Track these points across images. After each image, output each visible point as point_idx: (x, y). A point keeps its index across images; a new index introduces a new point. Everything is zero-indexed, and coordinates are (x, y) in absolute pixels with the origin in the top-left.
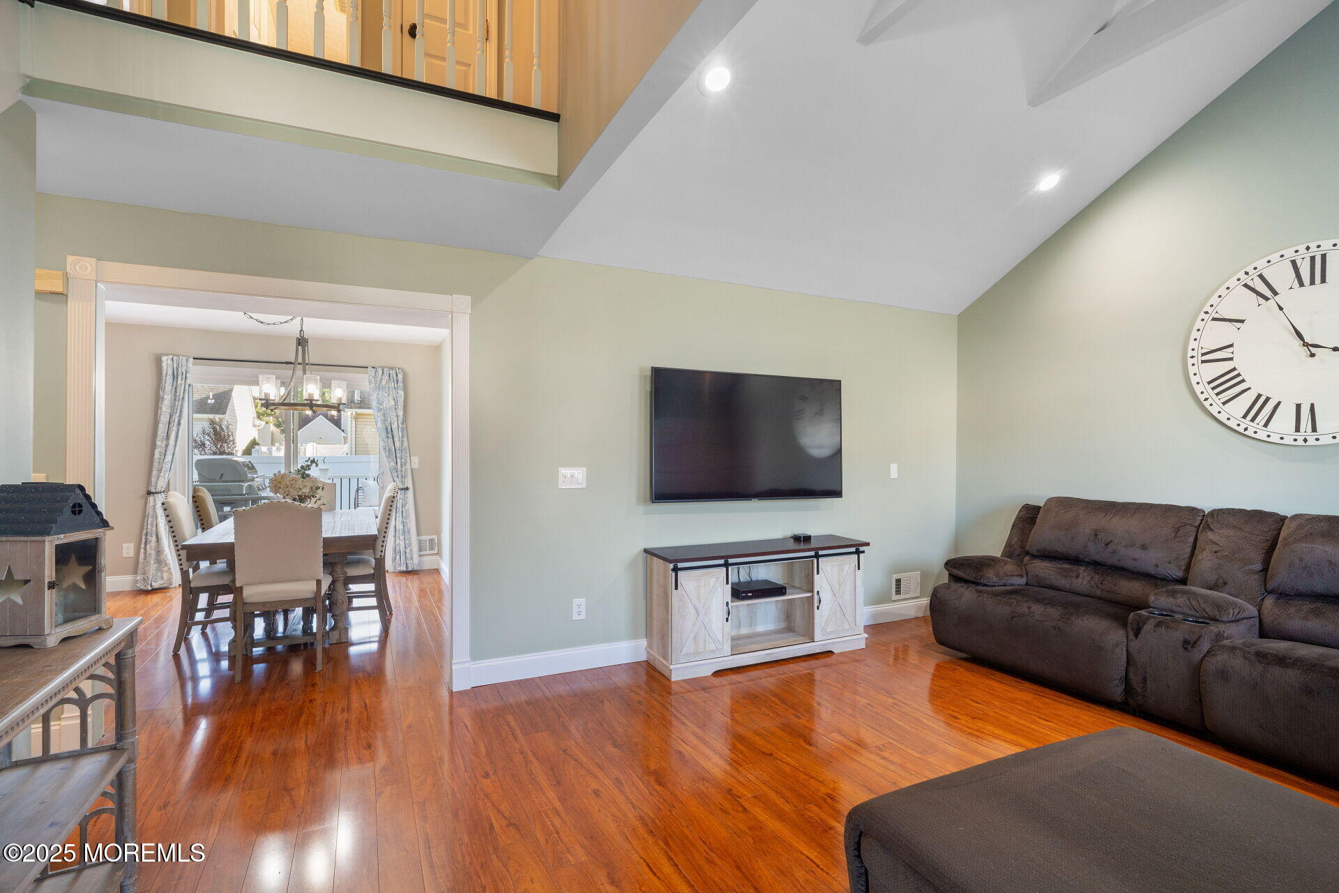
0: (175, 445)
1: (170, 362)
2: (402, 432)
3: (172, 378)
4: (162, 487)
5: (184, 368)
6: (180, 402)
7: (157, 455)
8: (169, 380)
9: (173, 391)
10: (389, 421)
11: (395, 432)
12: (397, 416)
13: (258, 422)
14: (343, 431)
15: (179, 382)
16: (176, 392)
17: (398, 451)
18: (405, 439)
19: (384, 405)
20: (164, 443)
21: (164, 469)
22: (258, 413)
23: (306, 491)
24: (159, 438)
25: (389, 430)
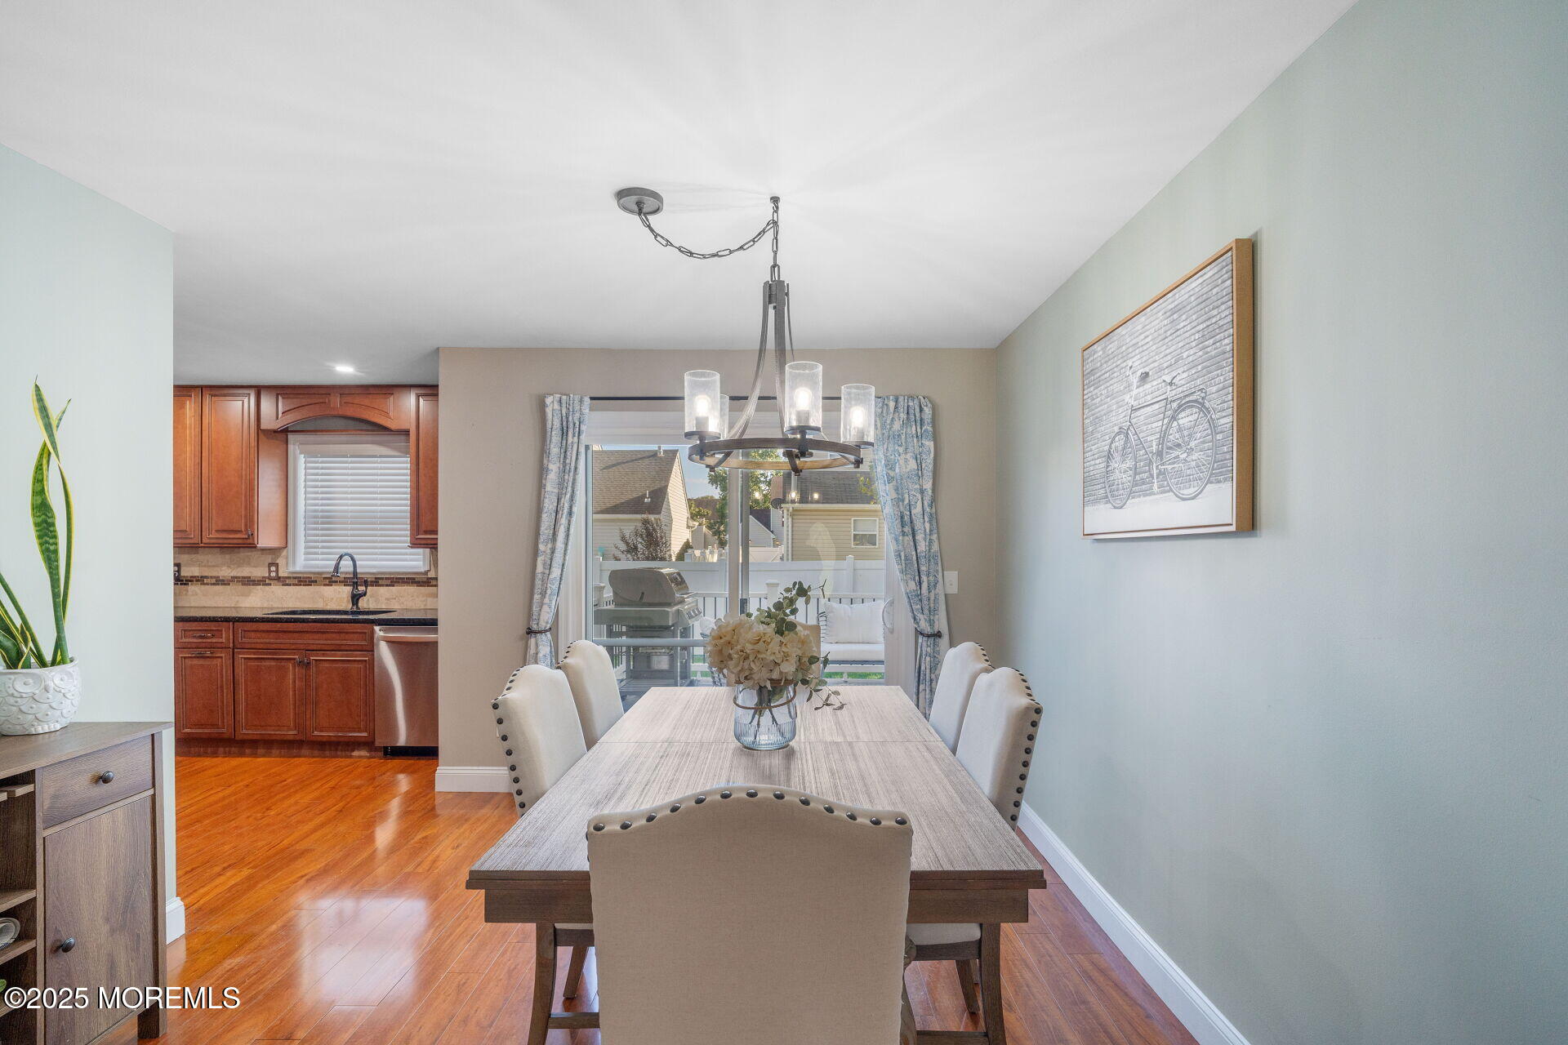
0: (566, 550)
1: (556, 406)
2: (930, 522)
3: (560, 432)
4: (547, 623)
5: (577, 415)
6: (571, 474)
7: (540, 568)
8: (555, 437)
9: (562, 456)
10: (906, 502)
11: (918, 524)
12: (922, 492)
13: (691, 523)
14: (772, 532)
15: (570, 439)
16: (565, 457)
17: (923, 561)
18: (935, 537)
19: (897, 470)
20: (550, 546)
21: (549, 592)
22: (691, 514)
23: (789, 668)
24: (542, 538)
25: (907, 518)
